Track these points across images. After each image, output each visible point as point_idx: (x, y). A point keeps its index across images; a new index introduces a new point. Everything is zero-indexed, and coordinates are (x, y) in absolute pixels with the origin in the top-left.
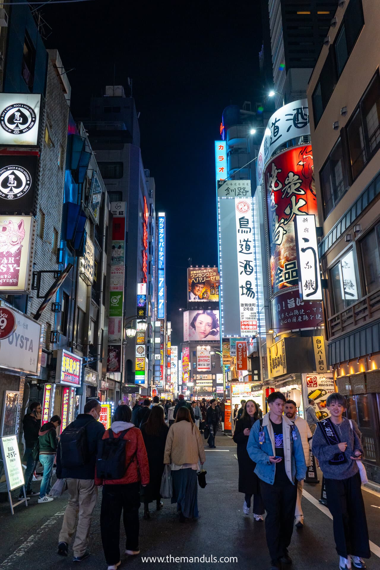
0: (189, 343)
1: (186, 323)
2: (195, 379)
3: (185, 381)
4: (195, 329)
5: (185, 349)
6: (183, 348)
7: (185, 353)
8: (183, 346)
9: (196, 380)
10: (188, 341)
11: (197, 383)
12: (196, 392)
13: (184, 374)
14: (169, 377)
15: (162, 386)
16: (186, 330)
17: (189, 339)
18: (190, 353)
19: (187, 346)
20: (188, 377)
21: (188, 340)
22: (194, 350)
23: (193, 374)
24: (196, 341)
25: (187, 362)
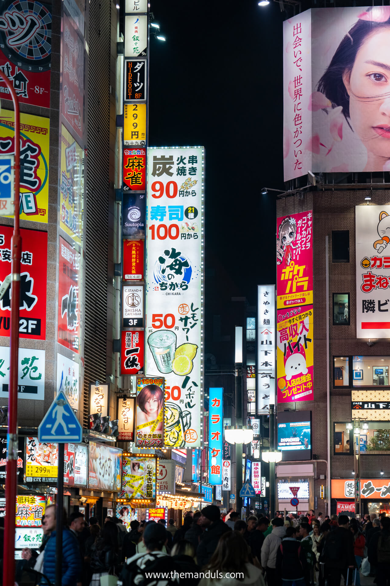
0: (313, 189)
1: (298, 80)
2: (346, 383)
3: (288, 394)
4: (346, 112)
5: (292, 221)
6: (279, 215)
7: (289, 240)
8: (280, 204)
9: (351, 387)
10: (304, 179)
11: (353, 406)
12: (351, 452)
13: (287, 355)
14: (136, 339)
15: (41, 384)
16: (298, 118)
17: (314, 165)
18: (316, 238)
19: (302, 203)
20: (305, 371)
21: (307, 169)
22: (342, 226)
23: (332, 357)
24: (350, 177)
25: (300, 289)
